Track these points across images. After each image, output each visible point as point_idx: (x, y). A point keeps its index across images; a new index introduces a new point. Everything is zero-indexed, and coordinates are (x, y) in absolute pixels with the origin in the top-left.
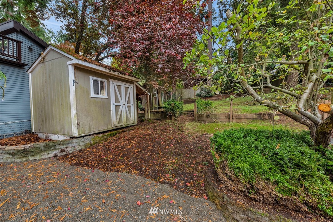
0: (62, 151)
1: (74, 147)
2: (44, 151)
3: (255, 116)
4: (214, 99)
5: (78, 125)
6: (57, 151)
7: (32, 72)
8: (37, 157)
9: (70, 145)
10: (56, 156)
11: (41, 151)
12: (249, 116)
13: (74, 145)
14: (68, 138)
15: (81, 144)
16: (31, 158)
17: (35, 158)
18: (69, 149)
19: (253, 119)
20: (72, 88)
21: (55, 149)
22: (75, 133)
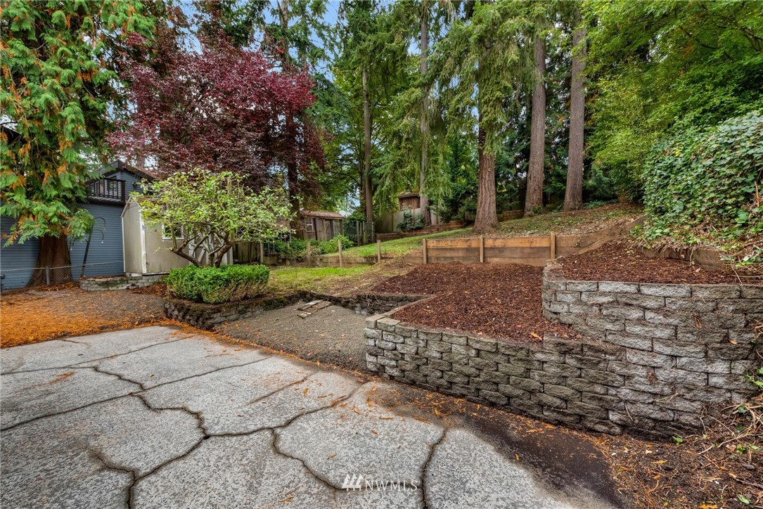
0: (133, 285)
1: (143, 283)
2: (119, 284)
3: (364, 260)
4: (425, 232)
5: (147, 264)
6: (129, 285)
7: (123, 216)
8: (115, 288)
9: (140, 281)
10: (128, 288)
11: (118, 284)
12: (358, 260)
13: (143, 281)
14: (140, 275)
15: (150, 281)
16: (111, 289)
17: (113, 288)
18: (139, 284)
19: (363, 263)
20: (142, 233)
21: (127, 283)
22: (145, 271)
